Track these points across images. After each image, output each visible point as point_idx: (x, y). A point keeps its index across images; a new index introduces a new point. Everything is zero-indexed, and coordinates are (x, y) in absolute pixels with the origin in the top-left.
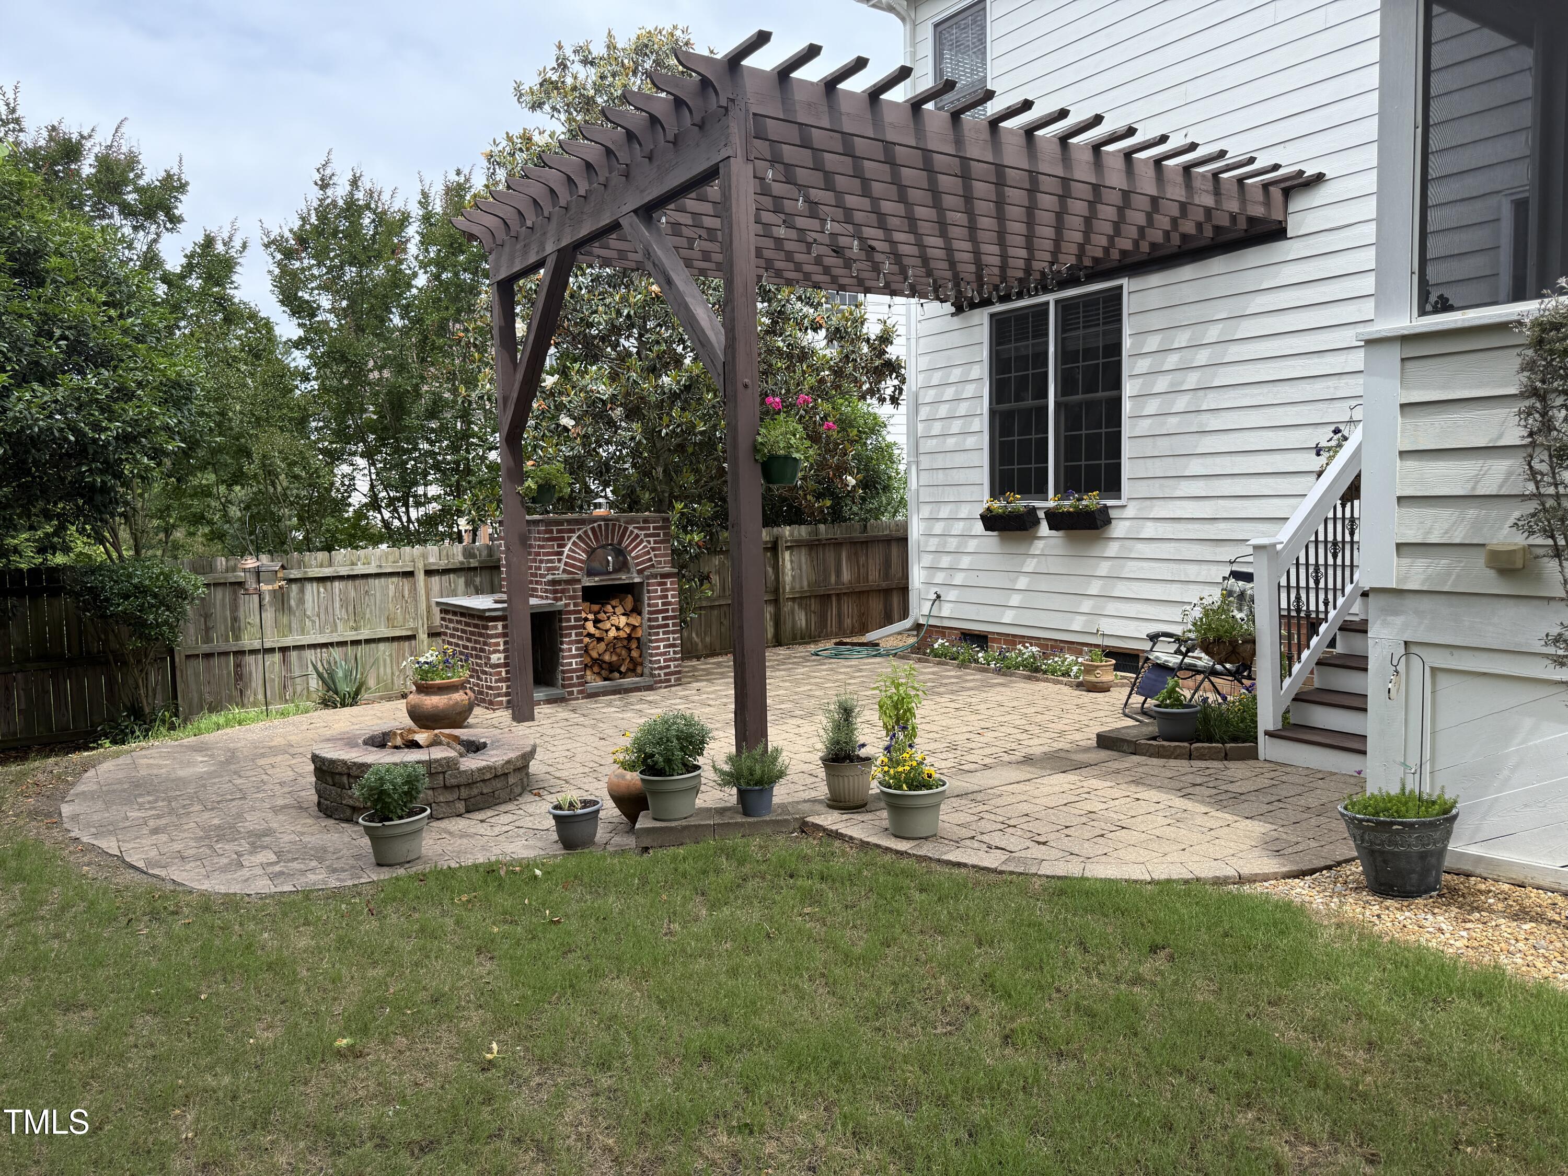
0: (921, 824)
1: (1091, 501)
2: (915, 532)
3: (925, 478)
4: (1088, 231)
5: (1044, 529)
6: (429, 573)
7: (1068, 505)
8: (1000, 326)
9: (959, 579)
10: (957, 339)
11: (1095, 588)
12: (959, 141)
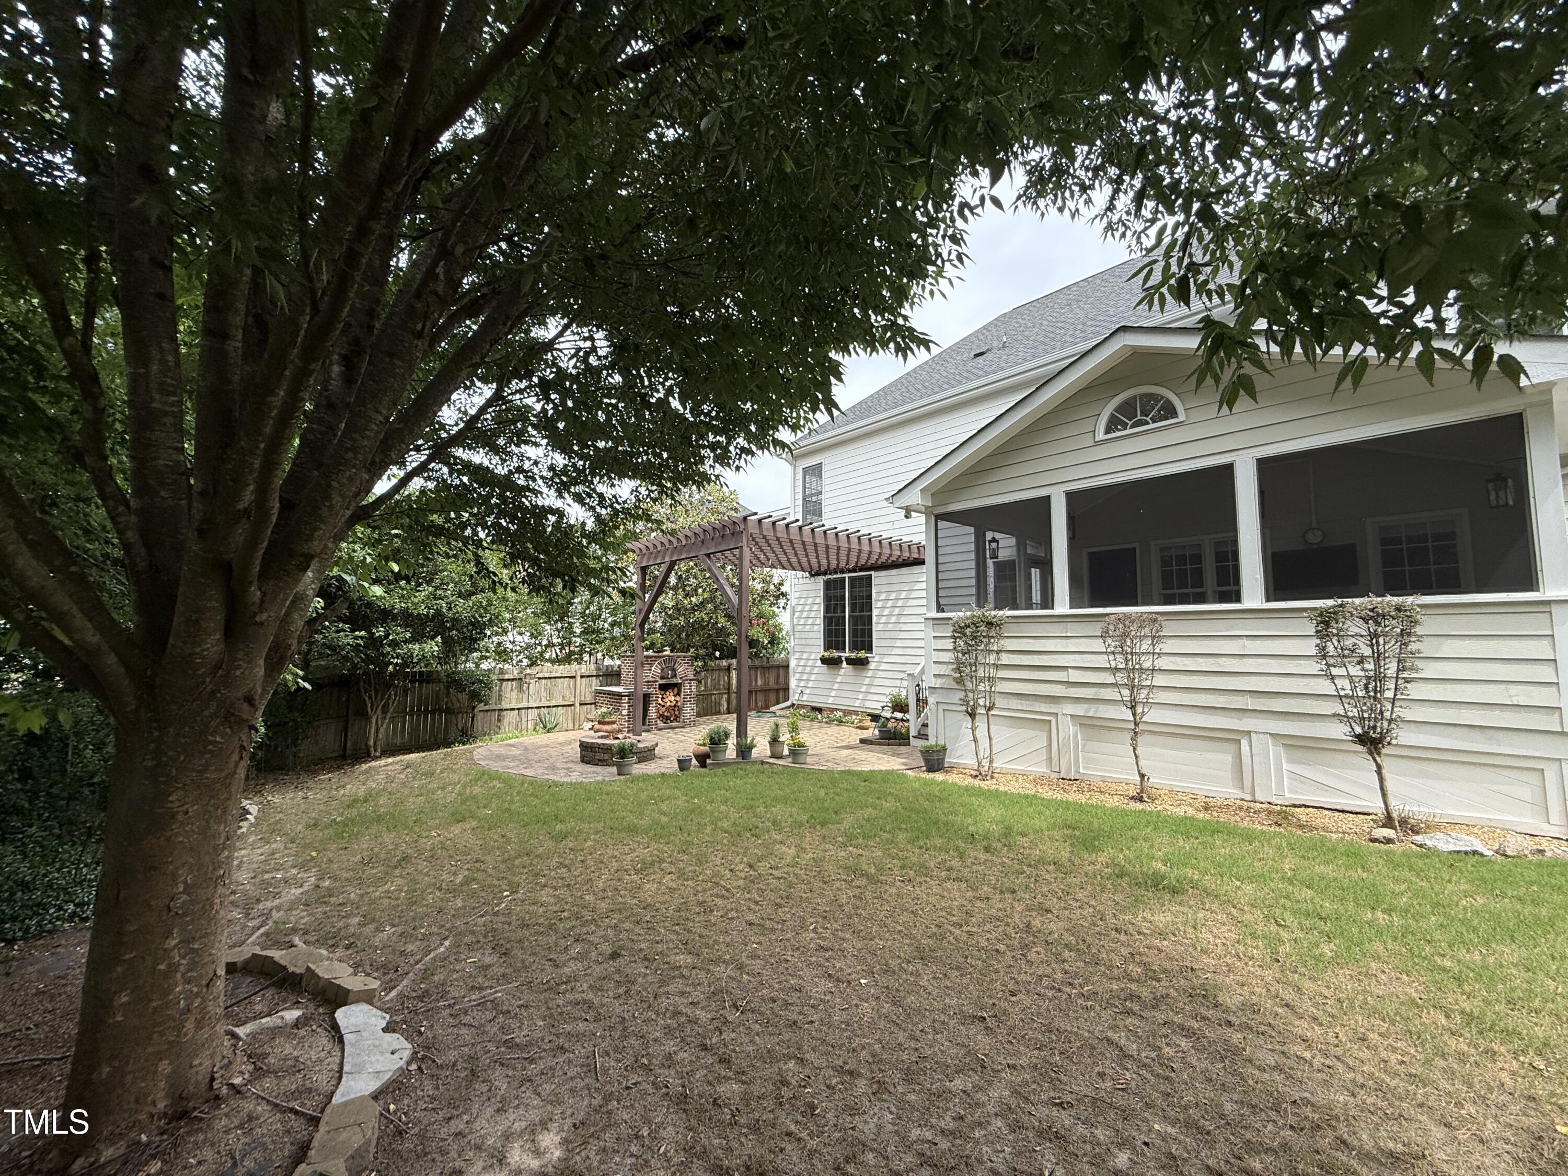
0: (801, 759)
1: (862, 654)
2: (793, 663)
3: (797, 642)
4: (858, 557)
5: (844, 664)
6: (582, 677)
7: (853, 655)
8: (827, 584)
9: (810, 684)
10: (810, 587)
11: (864, 689)
12: (814, 538)
